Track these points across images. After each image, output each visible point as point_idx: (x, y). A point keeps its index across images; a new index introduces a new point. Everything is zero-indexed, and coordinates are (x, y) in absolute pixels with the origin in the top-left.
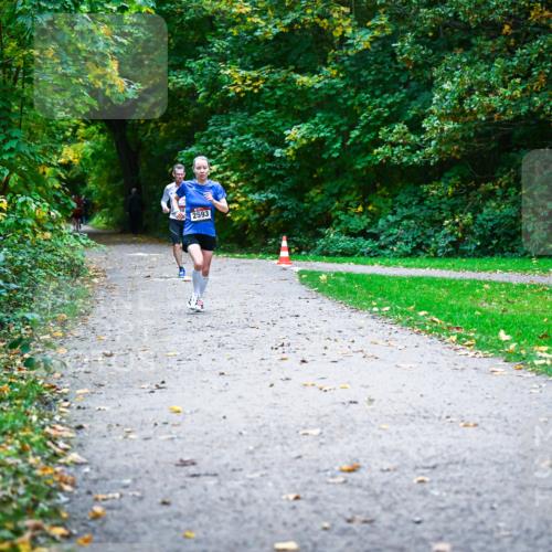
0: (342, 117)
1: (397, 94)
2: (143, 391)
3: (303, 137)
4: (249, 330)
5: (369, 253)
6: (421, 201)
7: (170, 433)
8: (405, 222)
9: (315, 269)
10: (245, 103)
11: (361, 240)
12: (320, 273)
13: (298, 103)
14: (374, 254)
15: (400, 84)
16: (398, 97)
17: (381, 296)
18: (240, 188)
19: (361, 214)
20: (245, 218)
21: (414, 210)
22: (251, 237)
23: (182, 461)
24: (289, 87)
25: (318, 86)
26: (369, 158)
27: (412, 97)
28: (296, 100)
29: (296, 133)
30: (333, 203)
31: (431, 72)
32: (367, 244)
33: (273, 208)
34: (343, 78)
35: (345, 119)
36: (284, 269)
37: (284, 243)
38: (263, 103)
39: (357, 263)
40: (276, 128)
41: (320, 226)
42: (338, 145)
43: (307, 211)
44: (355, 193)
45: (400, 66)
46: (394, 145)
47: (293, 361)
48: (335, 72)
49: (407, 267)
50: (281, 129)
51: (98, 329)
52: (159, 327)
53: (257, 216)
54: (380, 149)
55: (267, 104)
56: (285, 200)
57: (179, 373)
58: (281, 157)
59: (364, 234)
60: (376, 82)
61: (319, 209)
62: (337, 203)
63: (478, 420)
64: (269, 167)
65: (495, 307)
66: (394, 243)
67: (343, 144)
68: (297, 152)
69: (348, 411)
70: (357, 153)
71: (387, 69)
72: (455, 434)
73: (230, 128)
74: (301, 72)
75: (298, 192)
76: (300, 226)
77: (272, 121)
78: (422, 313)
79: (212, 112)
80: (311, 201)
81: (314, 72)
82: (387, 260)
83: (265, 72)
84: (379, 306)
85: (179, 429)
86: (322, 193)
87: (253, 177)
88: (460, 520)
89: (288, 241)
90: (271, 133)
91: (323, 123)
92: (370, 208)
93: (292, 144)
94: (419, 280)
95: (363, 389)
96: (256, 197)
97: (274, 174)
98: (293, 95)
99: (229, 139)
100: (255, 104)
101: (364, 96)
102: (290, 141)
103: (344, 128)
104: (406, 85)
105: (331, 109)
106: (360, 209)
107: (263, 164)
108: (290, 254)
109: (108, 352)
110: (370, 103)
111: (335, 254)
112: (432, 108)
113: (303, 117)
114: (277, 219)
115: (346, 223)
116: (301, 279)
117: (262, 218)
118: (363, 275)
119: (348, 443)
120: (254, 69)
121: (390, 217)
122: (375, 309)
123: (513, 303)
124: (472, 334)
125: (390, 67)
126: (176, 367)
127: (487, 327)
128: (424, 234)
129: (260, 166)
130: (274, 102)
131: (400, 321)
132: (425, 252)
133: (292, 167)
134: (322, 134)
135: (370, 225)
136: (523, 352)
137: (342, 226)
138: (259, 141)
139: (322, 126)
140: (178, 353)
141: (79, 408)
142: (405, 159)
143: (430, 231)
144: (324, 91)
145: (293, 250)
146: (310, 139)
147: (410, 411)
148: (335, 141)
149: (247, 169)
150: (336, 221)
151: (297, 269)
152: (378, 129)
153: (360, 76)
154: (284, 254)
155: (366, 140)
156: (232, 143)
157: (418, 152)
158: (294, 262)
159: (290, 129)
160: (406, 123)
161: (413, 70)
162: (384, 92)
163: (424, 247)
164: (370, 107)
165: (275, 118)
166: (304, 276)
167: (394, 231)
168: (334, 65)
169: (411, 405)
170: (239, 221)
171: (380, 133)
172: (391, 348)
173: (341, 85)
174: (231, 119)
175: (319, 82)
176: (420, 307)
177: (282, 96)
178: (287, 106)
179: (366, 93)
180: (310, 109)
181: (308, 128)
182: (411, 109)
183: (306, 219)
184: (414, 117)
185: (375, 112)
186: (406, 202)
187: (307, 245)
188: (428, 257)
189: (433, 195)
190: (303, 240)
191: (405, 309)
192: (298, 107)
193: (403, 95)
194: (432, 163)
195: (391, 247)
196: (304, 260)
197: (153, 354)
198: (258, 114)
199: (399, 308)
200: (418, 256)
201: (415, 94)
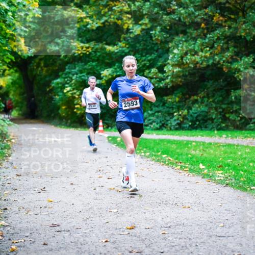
1: (153, 55)
2: (35, 192)
3: (110, 75)
4: (84, 164)
6: (164, 105)
7: (48, 211)
8: (156, 114)
9: (116, 136)
10: (83, 58)
12: (117, 138)
13: (107, 59)
15: (154, 50)
16: (153, 56)
17: (146, 148)
20: (83, 112)
21: (161, 108)
23: (53, 224)
24: (103, 52)
25: (116, 51)
27: (160, 56)
28: (106, 58)
29: (107, 73)
31: (168, 45)
34: (128, 48)
36: (101, 136)
38: (91, 59)
40: (97, 70)
45: (154, 42)
46: (151, 78)
47: (105, 178)
48: (124, 45)
49: (157, 134)
50: (100, 71)
51: (14, 163)
55: (93, 59)
57: (52, 184)
58: (99, 84)
60: (143, 50)
63: (190, 205)
65: (198, 153)
66: (151, 124)
68: (107, 82)
69: (130, 201)
71: (148, 44)
72: (180, 211)
73: (76, 70)
74: (109, 44)
76: (108, 115)
77: (95, 67)
78: (164, 156)
79: (67, 63)
81: (114, 45)
82: (148, 131)
83: (92, 44)
84: (145, 152)
85: (52, 209)
88: (181, 251)
89: (103, 123)
90: (95, 73)
91: (119, 68)
93: (104, 78)
94: (162, 140)
98: (105, 55)
99: (75, 76)
100: (87, 59)
102: (103, 76)
104: (157, 51)
108: (104, 128)
109: (19, 174)
110: (140, 59)
112: (169, 61)
113: (109, 65)
116: (109, 140)
119: (130, 216)
120: (87, 43)
121: (150, 112)
122: (143, 154)
123: (206, 151)
124: (187, 166)
125: (150, 43)
126: (51, 181)
127: (194, 162)
128: (165, 119)
130: (96, 58)
131: (153, 160)
132: (166, 128)
133: (104, 89)
134: (118, 73)
136: (211, 174)
139: (118, 70)
140: (52, 175)
141: (5, 200)
142: (156, 85)
143: (168, 118)
144: (119, 54)
145: (105, 127)
146: (112, 76)
147: (159, 201)
151: (106, 135)
152: (144, 71)
153: (136, 47)
154: (101, 128)
156: (77, 77)
157: (162, 82)
158: (106, 132)
159: (104, 71)
160: (157, 68)
161: (160, 44)
162: (147, 54)
163: (165, 125)
164: (141, 61)
165: (97, 66)
166: (110, 139)
167: (152, 118)
168: (124, 42)
169: (159, 198)
170: (80, 113)
171: (145, 73)
172: (150, 172)
173: (127, 51)
174: (76, 66)
175: (117, 49)
176: (163, 153)
177: (100, 56)
178: (102, 60)
179: (139, 54)
180: (113, 62)
181: (112, 71)
182: (159, 62)
183: (111, 112)
184: (161, 65)
185: (143, 63)
186: (157, 105)
187: (111, 124)
188: (167, 130)
189: (169, 102)
190: (110, 122)
191: (156, 154)
192: (107, 61)
193: (155, 55)
194: (169, 87)
195: (150, 125)
196: (110, 131)
197: (40, 175)
198: (89, 64)
199: (153, 153)
200: (162, 129)
201: (161, 55)
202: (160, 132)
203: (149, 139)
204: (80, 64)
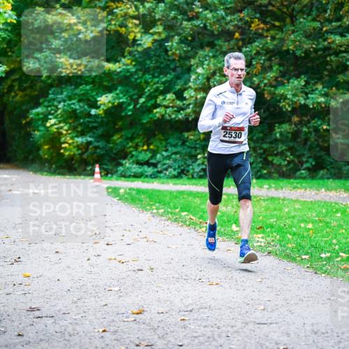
0: (134, 90)
1: (168, 75)
2: (6, 263)
3: (109, 102)
5: (151, 175)
6: (184, 143)
7: (23, 290)
8: (173, 156)
9: (117, 186)
10: (72, 80)
11: (146, 167)
12: (120, 188)
13: (106, 81)
14: (154, 176)
15: (171, 69)
16: (169, 77)
17: (159, 202)
18: (69, 134)
19: (146, 151)
20: (72, 153)
21: (179, 149)
22: (76, 165)
23: (31, 308)
25: (119, 70)
26: (151, 116)
27: (178, 78)
28: (105, 79)
29: (105, 100)
30: (128, 143)
31: (190, 62)
32: (150, 170)
33: (91, 147)
34: (134, 66)
35: (136, 91)
37: (97, 169)
38: (84, 80)
39: (143, 182)
40: (92, 96)
41: (121, 158)
42: (131, 107)
43: (111, 148)
44: (142, 137)
45: (171, 58)
46: (167, 107)
47: (102, 243)
48: (129, 62)
49: (174, 184)
50: (96, 97)
52: (17, 223)
53: (80, 152)
54: (158, 110)
55: (87, 81)
56: (98, 142)
57: (29, 252)
58: (95, 115)
59: (147, 163)
60: (158, 68)
61: (119, 147)
62: (130, 144)
63: (218, 281)
64: (88, 122)
65: (230, 209)
66: (166, 169)
67: (135, 107)
68: (106, 112)
69: (137, 275)
70: (144, 113)
71: (162, 60)
72: (205, 289)
73: (63, 96)
74: (108, 60)
75: (106, 137)
76: (108, 158)
77: (90, 92)
78: (184, 214)
79: (51, 86)
80: (114, 143)
81: (116, 61)
82: (162, 180)
84: (157, 209)
85: (29, 287)
86: (121, 137)
87: (77, 128)
88: (207, 344)
89: (100, 168)
90: (89, 100)
91: (122, 93)
92: (152, 147)
93: (102, 107)
94: (182, 193)
95: (147, 262)
96: (79, 140)
97: (91, 126)
98: (103, 75)
99: (62, 104)
100: (79, 80)
101: (148, 77)
102: (101, 104)
103: (135, 97)
104: (174, 70)
105: (127, 85)
106: (145, 148)
107: (83, 119)
108: (101, 176)
110: (151, 81)
111: (129, 176)
112: (191, 84)
113: (109, 90)
114: (93, 154)
115: (137, 157)
116: (108, 192)
117: (83, 153)
118: (147, 190)
119: (137, 296)
121: (164, 153)
122: (155, 211)
125: (164, 59)
126: (27, 248)
127: (225, 222)
128: (185, 164)
129: (82, 121)
130: (91, 80)
131: (169, 219)
132: (186, 175)
133: (102, 121)
134: (121, 100)
135: (151, 158)
137: (134, 159)
138: (81, 104)
139: (121, 95)
142: (173, 116)
143: (189, 162)
144: (123, 73)
145: (103, 174)
146: (113, 104)
147: (176, 276)
148: (129, 105)
149: (74, 122)
150: (130, 155)
151: (106, 186)
152: (156, 97)
153: (146, 64)
154: (97, 176)
155: (149, 104)
156: (64, 105)
157: (182, 112)
158: (104, 181)
159: (101, 96)
160: (174, 93)
161: (179, 61)
162: (161, 73)
163: (185, 172)
164: (152, 84)
165: (92, 90)
166: (110, 190)
167: (167, 162)
168: (129, 57)
169: (176, 271)
170: (69, 155)
171: (158, 100)
172: (165, 236)
173: (133, 70)
174: (64, 90)
175: (120, 67)
176: (182, 210)
177: (96, 76)
178: (99, 83)
179: (149, 75)
180: (114, 85)
181: (112, 97)
182: (178, 85)
183: (111, 154)
184: (179, 89)
185: (155, 86)
186: (174, 143)
187: (112, 170)
188: (188, 178)
189: (191, 139)
190: (110, 167)
191: (173, 211)
192: (105, 83)
193: (172, 76)
194: (190, 119)
195: (165, 172)
196: (110, 180)
197: (13, 240)
198: (81, 87)
199: (169, 210)
200: (182, 178)
201: (181, 76)
202: (178, 181)
203: (164, 191)
204: (69, 88)
